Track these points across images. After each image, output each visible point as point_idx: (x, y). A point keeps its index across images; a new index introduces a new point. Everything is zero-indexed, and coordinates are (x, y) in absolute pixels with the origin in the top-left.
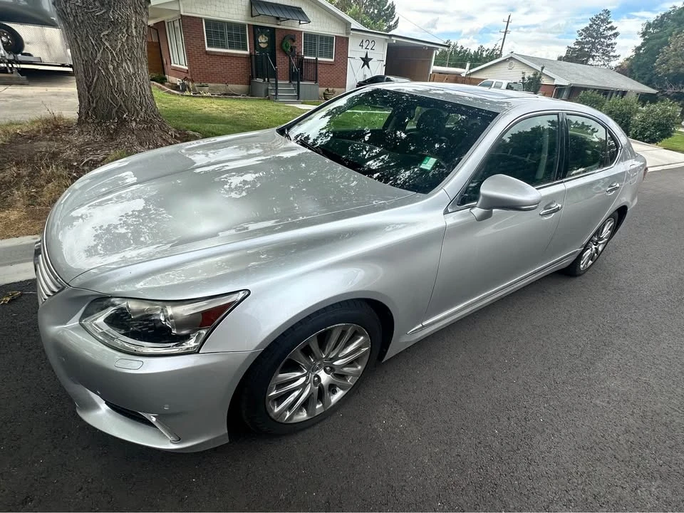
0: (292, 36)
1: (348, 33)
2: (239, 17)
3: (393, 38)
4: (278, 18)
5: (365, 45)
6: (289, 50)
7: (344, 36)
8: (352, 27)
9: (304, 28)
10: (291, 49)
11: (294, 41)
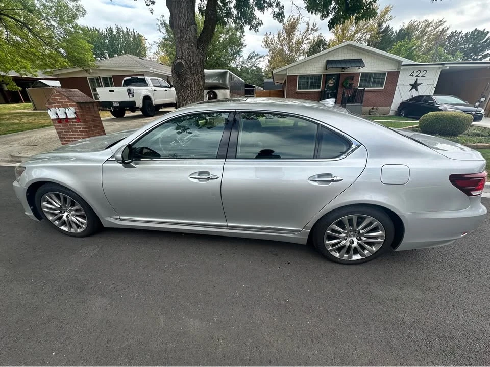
0: (352, 77)
1: (399, 68)
2: (318, 71)
3: (446, 65)
4: (343, 68)
5: (415, 74)
6: (348, 86)
7: (396, 70)
8: (403, 64)
9: (362, 70)
10: (350, 84)
11: (352, 80)
